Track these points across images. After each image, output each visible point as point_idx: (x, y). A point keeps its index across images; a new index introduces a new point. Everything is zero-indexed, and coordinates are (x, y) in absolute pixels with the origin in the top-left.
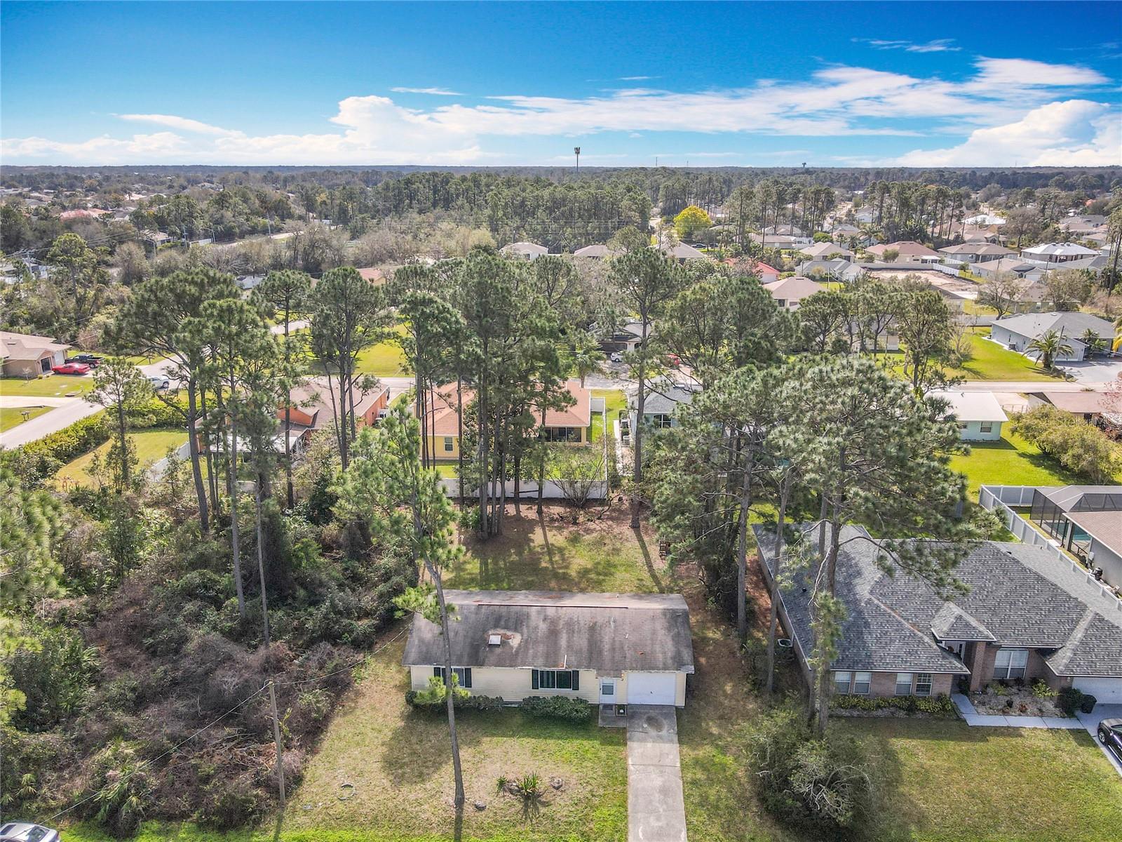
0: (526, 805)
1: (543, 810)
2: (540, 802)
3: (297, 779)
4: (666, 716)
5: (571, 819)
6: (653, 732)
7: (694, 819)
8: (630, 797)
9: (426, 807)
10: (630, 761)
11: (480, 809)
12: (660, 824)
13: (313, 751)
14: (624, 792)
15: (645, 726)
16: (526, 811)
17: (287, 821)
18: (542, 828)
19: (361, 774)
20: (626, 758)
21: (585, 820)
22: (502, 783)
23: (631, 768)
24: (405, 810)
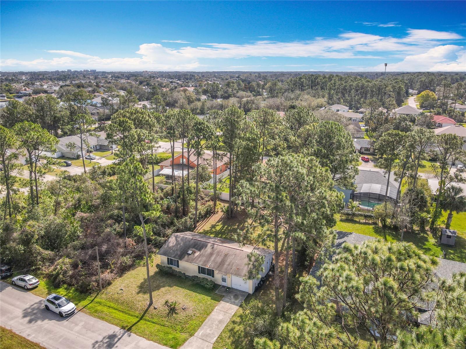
0: (170, 312)
1: (174, 315)
2: (175, 312)
3: (109, 284)
4: (243, 296)
5: (182, 321)
6: (233, 300)
7: (223, 334)
8: (207, 320)
9: (140, 303)
10: (216, 308)
11: (155, 309)
12: (210, 332)
13: (120, 276)
14: (206, 318)
15: (232, 297)
16: (168, 314)
17: (99, 296)
18: (170, 321)
19: (128, 287)
20: (215, 306)
21: (186, 323)
22: (167, 302)
23: (215, 310)
24: (133, 302)
